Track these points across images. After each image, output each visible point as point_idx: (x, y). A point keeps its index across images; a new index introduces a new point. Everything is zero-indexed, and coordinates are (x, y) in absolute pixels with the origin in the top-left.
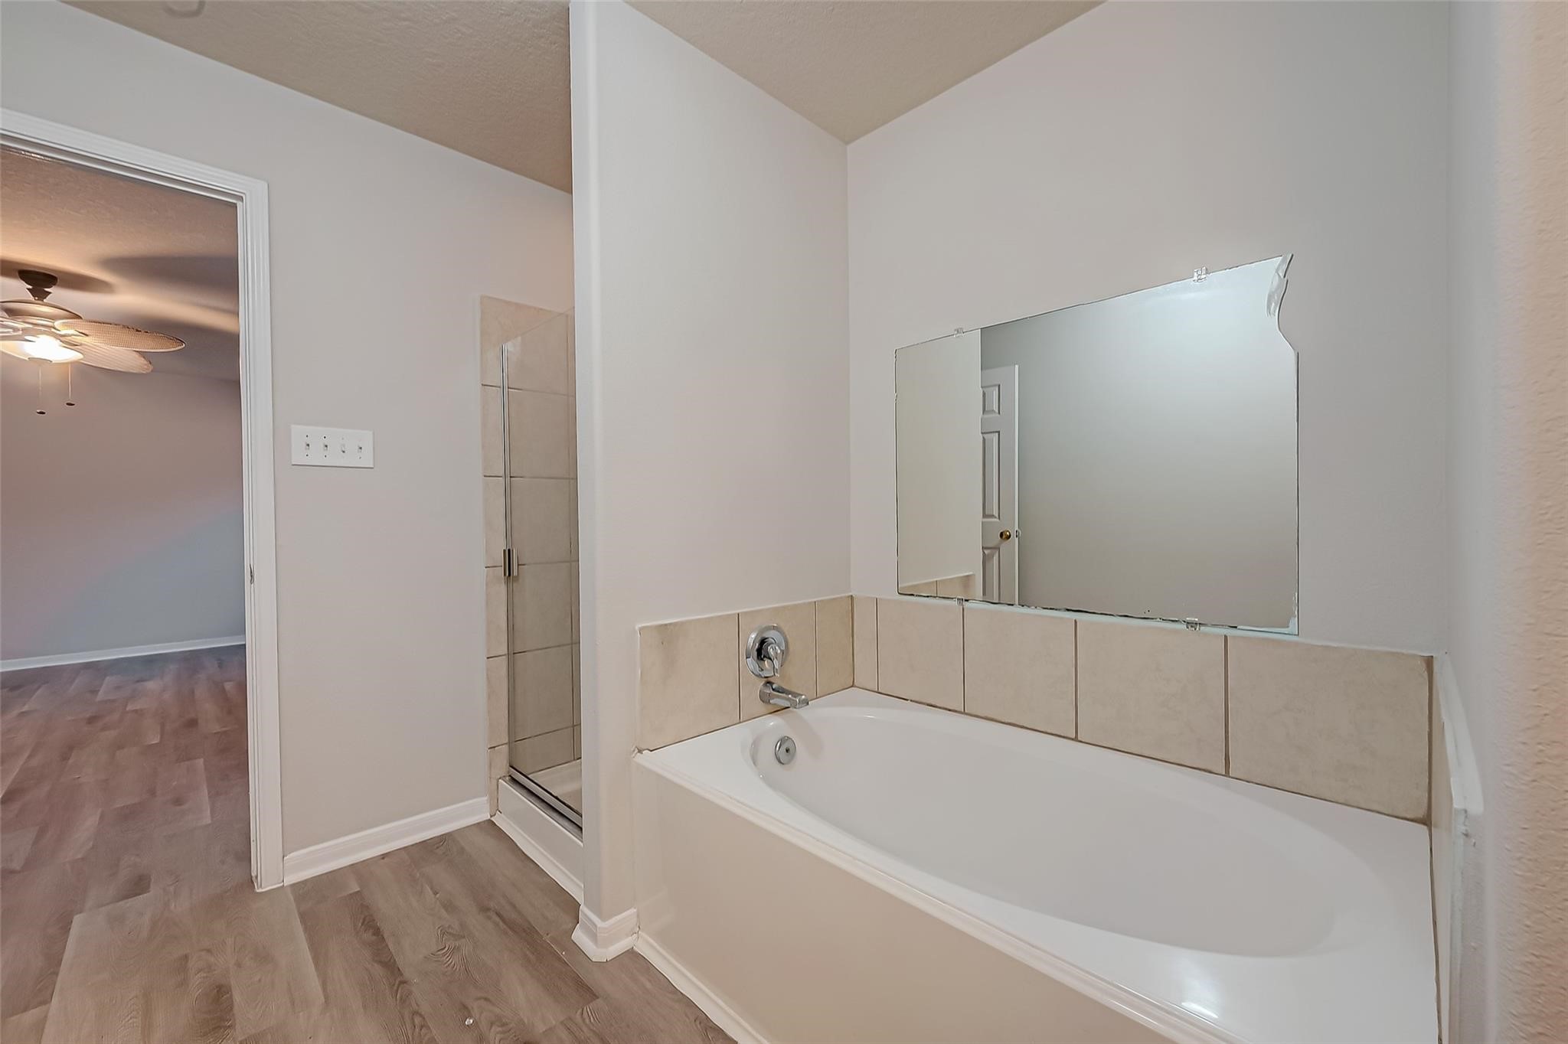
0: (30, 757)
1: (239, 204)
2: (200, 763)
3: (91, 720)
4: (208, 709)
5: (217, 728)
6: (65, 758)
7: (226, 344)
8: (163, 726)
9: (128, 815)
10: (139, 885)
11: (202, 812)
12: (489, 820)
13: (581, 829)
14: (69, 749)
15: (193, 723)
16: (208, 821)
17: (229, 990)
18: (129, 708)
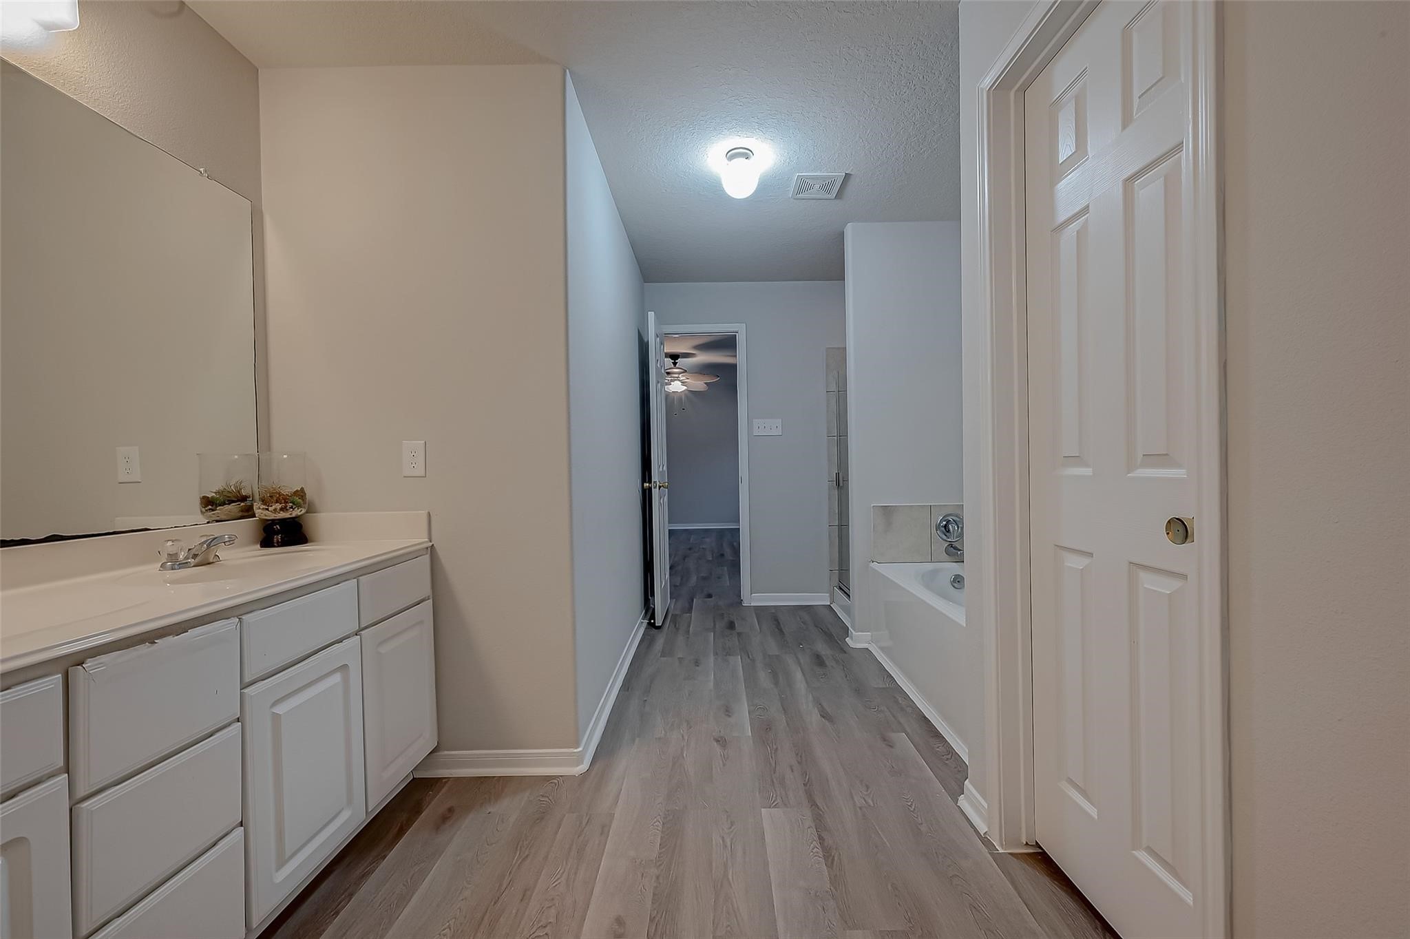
0: (675, 557)
1: (737, 334)
2: (726, 568)
3: (690, 549)
4: (728, 551)
5: (731, 558)
6: (684, 560)
7: (732, 368)
8: (713, 554)
9: (704, 579)
10: (710, 596)
11: (726, 581)
12: (829, 605)
13: (849, 596)
14: (685, 557)
15: (722, 555)
16: (728, 584)
17: (734, 623)
18: (701, 547)
